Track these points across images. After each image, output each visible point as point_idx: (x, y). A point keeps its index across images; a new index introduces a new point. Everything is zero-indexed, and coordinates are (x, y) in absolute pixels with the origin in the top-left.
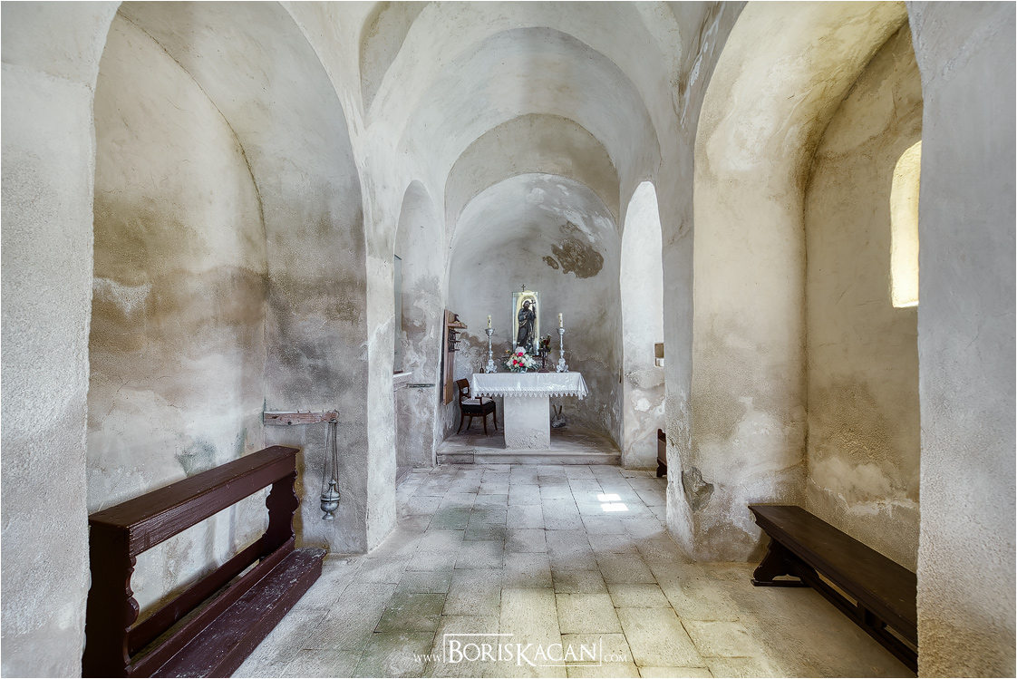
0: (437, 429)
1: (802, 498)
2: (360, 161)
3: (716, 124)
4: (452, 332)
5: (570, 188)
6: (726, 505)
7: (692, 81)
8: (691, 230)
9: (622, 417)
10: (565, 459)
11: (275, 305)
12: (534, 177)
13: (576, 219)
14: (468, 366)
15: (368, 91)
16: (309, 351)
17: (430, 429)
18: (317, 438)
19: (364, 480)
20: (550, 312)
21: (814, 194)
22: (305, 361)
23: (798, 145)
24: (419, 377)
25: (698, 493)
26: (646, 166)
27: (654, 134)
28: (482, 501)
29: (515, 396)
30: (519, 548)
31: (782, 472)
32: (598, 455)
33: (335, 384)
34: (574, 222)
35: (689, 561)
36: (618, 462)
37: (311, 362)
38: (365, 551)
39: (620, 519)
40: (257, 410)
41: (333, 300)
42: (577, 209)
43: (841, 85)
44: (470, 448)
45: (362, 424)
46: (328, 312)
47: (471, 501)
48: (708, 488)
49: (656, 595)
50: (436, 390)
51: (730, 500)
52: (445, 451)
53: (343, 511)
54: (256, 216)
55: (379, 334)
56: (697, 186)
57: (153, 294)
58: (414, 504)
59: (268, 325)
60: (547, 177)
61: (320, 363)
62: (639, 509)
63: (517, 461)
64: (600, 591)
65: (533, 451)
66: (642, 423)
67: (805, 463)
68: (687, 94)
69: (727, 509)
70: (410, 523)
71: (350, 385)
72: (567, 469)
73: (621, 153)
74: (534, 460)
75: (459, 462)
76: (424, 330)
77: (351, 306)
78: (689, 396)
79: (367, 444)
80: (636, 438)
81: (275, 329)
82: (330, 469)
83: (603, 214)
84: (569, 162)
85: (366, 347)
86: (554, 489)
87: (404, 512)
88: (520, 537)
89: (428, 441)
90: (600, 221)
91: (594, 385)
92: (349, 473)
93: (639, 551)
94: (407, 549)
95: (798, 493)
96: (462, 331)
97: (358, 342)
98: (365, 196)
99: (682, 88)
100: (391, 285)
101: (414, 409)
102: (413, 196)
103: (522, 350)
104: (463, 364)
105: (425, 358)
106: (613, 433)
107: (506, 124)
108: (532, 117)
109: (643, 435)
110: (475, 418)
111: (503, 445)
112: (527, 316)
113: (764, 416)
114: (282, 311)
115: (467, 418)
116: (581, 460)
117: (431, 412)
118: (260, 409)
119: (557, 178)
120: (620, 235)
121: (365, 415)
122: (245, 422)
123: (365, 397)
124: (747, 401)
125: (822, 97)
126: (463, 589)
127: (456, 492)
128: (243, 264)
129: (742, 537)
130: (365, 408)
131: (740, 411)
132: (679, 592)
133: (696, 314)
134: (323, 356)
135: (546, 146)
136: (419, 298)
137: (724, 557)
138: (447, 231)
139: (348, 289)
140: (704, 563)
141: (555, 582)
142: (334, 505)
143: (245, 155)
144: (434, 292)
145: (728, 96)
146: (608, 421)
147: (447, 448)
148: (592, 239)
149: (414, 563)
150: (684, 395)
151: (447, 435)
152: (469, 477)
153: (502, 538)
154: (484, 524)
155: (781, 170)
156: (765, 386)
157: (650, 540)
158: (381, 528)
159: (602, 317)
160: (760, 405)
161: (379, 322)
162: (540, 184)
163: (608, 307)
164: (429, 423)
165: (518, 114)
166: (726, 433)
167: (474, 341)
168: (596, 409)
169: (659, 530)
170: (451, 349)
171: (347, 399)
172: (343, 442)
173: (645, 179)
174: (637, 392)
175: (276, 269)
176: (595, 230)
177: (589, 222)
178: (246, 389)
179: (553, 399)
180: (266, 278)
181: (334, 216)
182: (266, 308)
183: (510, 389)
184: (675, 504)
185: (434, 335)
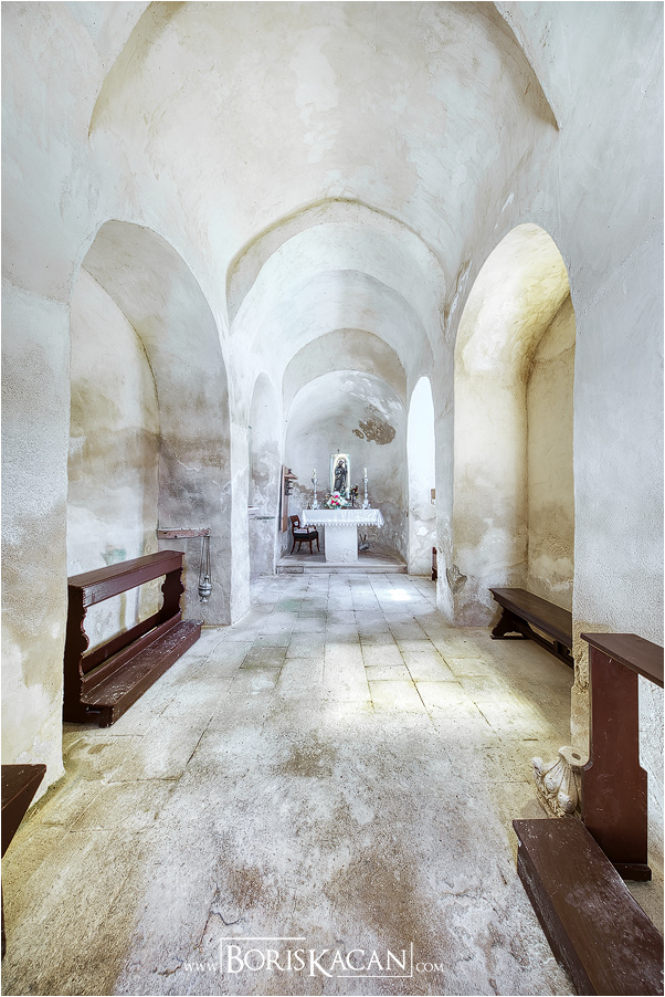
0: (276, 549)
1: (525, 585)
2: (226, 357)
3: (468, 338)
4: (288, 482)
5: (371, 381)
6: (475, 590)
7: (453, 309)
8: (453, 409)
9: (408, 540)
10: (368, 570)
11: (165, 456)
12: (347, 373)
13: (376, 403)
14: (298, 506)
15: (232, 309)
16: (190, 487)
17: (272, 548)
18: (196, 548)
19: (229, 576)
20: (357, 469)
21: (532, 386)
22: (187, 494)
23: (521, 354)
24: (264, 512)
25: (458, 581)
26: (424, 366)
27: (429, 345)
28: (310, 595)
29: (333, 526)
30: (336, 621)
31: (511, 568)
32: (392, 566)
33: (208, 510)
34: (374, 405)
35: (451, 627)
36: (405, 571)
37: (191, 495)
38: (230, 624)
39: (406, 605)
40: (153, 528)
41: (206, 453)
42: (377, 396)
43: (548, 316)
44: (300, 563)
45: (227, 537)
46: (203, 460)
47: (303, 595)
48: (463, 578)
49: (429, 645)
50: (276, 521)
51: (477, 586)
52: (282, 564)
53: (214, 596)
54: (153, 393)
55: (238, 477)
56: (456, 379)
57: (87, 443)
58: (262, 597)
59: (159, 469)
60: (355, 373)
61: (197, 495)
62: (419, 598)
63: (334, 571)
64: (391, 644)
65: (346, 564)
66: (422, 544)
67: (527, 561)
68: (450, 318)
69: (476, 592)
70: (259, 608)
71: (219, 511)
72: (369, 576)
73: (407, 358)
74: (346, 570)
75: (292, 572)
76: (267, 479)
77: (219, 457)
78: (452, 518)
79: (230, 551)
80: (417, 555)
81: (166, 472)
82: (204, 568)
83: (395, 399)
84: (371, 363)
85: (230, 485)
86: (361, 587)
87: (255, 602)
88: (338, 615)
89: (270, 557)
90: (392, 404)
91: (389, 519)
92: (219, 570)
93: (417, 621)
94: (259, 622)
95: (522, 581)
96: (295, 481)
97: (225, 481)
98: (230, 382)
99: (446, 314)
100: (247, 444)
101: (260, 534)
102: (261, 384)
103: (338, 493)
104: (295, 505)
105: (268, 499)
106: (402, 552)
107: (327, 335)
108: (345, 331)
109: (423, 552)
110: (304, 543)
111: (324, 560)
112: (341, 472)
113: (500, 530)
114: (170, 460)
115: (298, 543)
116: (380, 570)
117: (273, 537)
118: (156, 527)
119: (363, 374)
120: (407, 413)
121: (229, 531)
122: (145, 535)
123: (229, 520)
124: (490, 521)
125: (536, 323)
126: (298, 644)
127: (292, 589)
128: (144, 426)
129: (485, 610)
130: (229, 526)
131: (485, 527)
132: (443, 643)
133: (456, 464)
134: (200, 491)
135: (355, 351)
136: (264, 456)
137: (474, 623)
138: (284, 409)
139: (218, 445)
140: (460, 627)
141: (361, 639)
142: (208, 592)
143: (147, 351)
144: (275, 452)
145: (476, 320)
146: (399, 545)
147: (284, 562)
148: (387, 417)
149: (264, 631)
150: (448, 518)
151: (283, 555)
152: (300, 581)
153: (325, 616)
154: (312, 608)
155: (510, 370)
156: (501, 511)
157: (426, 616)
158: (240, 609)
159: (395, 472)
160: (497, 524)
161: (238, 470)
162: (351, 377)
163: (399, 466)
164: (271, 545)
165: (335, 328)
166: (475, 542)
167: (303, 489)
168: (390, 537)
169: (432, 610)
170: (287, 494)
171: (217, 520)
172: (214, 550)
173: (423, 375)
174: (418, 522)
175: (166, 431)
176: (390, 411)
177: (385, 405)
178: (145, 513)
179: (360, 528)
180: (159, 437)
181: (207, 395)
182: (158, 457)
183: (330, 521)
184: (442, 592)
185: (275, 482)
